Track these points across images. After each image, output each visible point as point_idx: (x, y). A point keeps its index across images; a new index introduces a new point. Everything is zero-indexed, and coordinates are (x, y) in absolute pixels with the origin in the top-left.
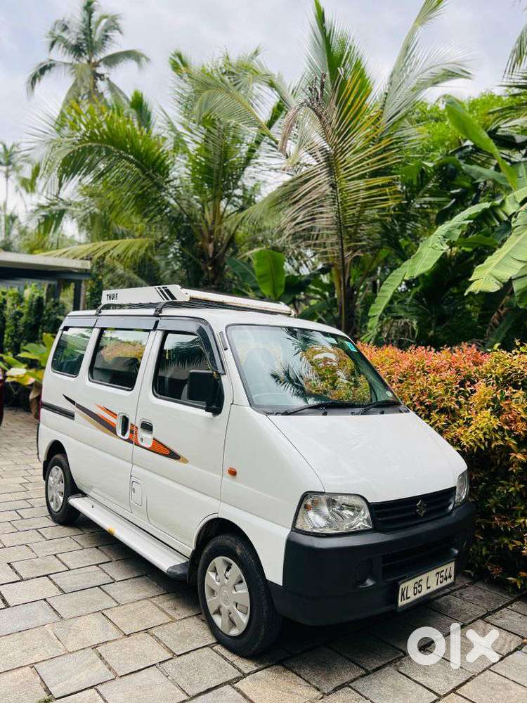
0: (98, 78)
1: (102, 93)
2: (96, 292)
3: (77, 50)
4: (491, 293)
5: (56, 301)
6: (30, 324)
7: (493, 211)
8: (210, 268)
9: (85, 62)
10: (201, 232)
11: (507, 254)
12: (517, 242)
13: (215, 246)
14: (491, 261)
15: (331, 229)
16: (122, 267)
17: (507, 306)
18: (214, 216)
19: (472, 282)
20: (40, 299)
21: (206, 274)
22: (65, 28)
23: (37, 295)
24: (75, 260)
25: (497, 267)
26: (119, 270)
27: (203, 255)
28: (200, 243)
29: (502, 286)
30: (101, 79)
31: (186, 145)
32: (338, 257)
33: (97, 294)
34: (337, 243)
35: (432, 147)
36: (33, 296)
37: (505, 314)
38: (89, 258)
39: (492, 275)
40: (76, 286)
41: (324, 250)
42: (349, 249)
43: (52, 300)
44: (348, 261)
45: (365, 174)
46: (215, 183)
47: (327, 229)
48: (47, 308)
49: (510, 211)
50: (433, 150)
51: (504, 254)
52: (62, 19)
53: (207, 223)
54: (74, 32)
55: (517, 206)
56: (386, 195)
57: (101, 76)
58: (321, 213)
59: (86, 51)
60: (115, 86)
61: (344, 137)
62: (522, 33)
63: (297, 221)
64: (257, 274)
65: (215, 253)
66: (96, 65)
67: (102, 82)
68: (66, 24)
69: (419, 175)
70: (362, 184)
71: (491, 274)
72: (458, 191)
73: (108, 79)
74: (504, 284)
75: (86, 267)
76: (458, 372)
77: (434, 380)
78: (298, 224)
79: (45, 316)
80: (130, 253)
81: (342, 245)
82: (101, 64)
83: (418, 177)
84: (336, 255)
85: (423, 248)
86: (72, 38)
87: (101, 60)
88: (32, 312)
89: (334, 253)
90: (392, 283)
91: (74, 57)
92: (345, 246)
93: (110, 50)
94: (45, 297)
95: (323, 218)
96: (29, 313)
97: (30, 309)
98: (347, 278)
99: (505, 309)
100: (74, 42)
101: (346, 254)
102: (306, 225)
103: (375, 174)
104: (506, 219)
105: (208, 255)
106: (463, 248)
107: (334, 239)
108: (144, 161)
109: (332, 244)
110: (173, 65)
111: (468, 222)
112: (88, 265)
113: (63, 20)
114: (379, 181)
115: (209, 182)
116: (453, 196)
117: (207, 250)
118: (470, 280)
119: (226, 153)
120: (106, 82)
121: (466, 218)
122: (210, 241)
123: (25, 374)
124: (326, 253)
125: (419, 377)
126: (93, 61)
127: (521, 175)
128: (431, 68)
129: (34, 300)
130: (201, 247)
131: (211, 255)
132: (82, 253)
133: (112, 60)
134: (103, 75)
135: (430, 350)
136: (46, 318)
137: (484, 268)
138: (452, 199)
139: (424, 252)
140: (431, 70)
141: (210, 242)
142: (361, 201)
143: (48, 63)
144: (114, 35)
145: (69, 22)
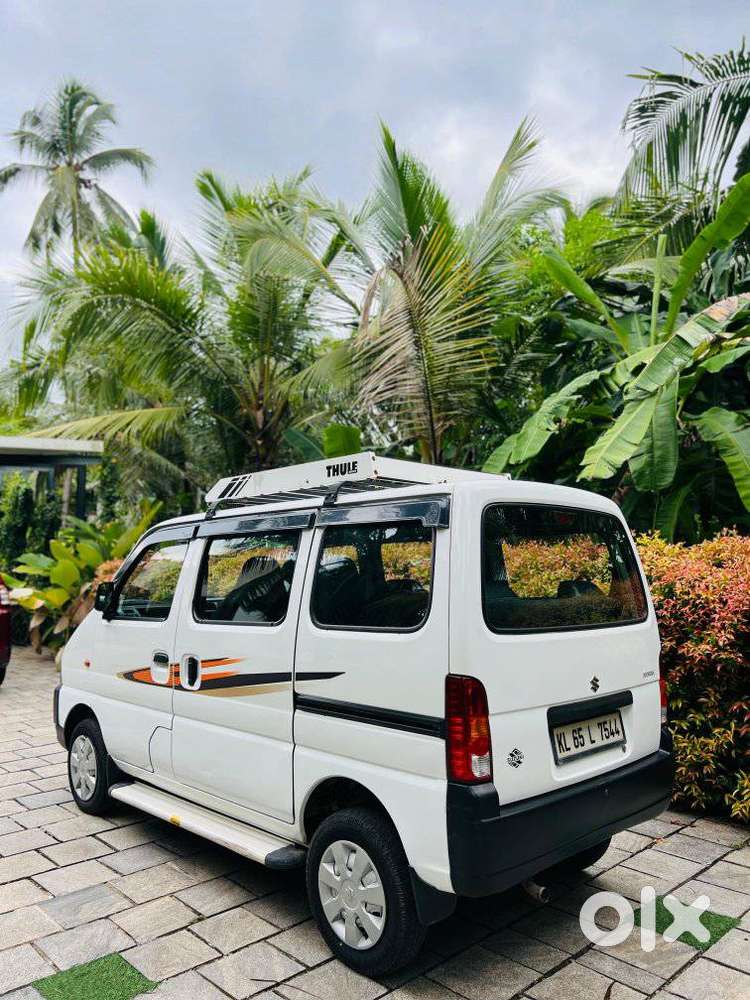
0: (83, 185)
1: (88, 204)
2: (108, 480)
3: (54, 148)
4: (604, 480)
5: (51, 494)
6: (16, 526)
7: (603, 381)
8: (259, 442)
9: (63, 164)
10: (246, 396)
11: (619, 437)
12: (629, 420)
13: (265, 413)
14: (604, 441)
15: (417, 398)
16: (140, 444)
17: (627, 485)
18: (262, 375)
19: (584, 467)
20: (28, 492)
21: (254, 450)
22: (36, 121)
23: (23, 487)
24: (80, 441)
25: (609, 450)
26: (135, 449)
27: (248, 424)
28: (245, 410)
29: (615, 471)
30: (86, 187)
31: (220, 287)
32: (426, 429)
33: (110, 482)
34: (425, 414)
35: (531, 283)
36: (18, 488)
37: (626, 494)
38: (99, 437)
39: (605, 460)
40: (79, 473)
41: (410, 422)
42: (439, 420)
43: (46, 492)
44: (439, 433)
45: (452, 336)
46: (261, 336)
47: (412, 397)
48: (40, 503)
49: (622, 382)
50: (533, 287)
51: (616, 436)
52: (32, 109)
53: (252, 384)
54: (48, 125)
55: (628, 375)
56: (480, 357)
57: (86, 183)
58: (405, 380)
59: (65, 150)
60: (106, 194)
61: (429, 296)
62: (627, 171)
63: (378, 390)
64: (326, 450)
65: (265, 422)
66: (79, 168)
67: (88, 190)
68: (38, 115)
69: (518, 333)
70: (452, 345)
71: (603, 458)
72: (565, 344)
73: (96, 185)
74: (617, 469)
75: (98, 450)
76: (573, 569)
77: (549, 579)
78: (379, 393)
79: (37, 515)
80: (154, 428)
81: (431, 415)
82: (85, 166)
83: (517, 335)
84: (424, 427)
85: (527, 427)
86: (44, 134)
87: (85, 162)
88: (18, 510)
89: (421, 425)
90: (496, 464)
91: (49, 158)
92: (435, 416)
93: (99, 148)
94: (34, 489)
95: (406, 385)
96: (12, 512)
97: (15, 505)
98: (438, 452)
99: (625, 488)
100: (47, 139)
101: (437, 426)
102: (388, 395)
103: (463, 336)
104: (617, 390)
105: (257, 427)
106: (573, 419)
107: (421, 410)
108: (172, 313)
109: (419, 415)
110: (201, 188)
111: (575, 397)
112: (99, 447)
113: (34, 111)
114: (471, 343)
115: (255, 334)
116: (559, 350)
117: (255, 419)
118: (582, 464)
119: (275, 298)
120: (94, 189)
121: (574, 391)
122: (259, 407)
123: (31, 596)
124: (411, 425)
125: (533, 576)
126: (75, 162)
127: (634, 330)
128: (524, 195)
129: (20, 493)
130: (247, 416)
131: (260, 426)
132: (89, 431)
133: (101, 161)
134: (89, 181)
135: (543, 544)
136: (39, 517)
137: (595, 451)
138: (558, 354)
139: (530, 432)
140: (525, 199)
141: (258, 409)
142: (448, 365)
143: (12, 168)
144: (104, 127)
145: (40, 114)
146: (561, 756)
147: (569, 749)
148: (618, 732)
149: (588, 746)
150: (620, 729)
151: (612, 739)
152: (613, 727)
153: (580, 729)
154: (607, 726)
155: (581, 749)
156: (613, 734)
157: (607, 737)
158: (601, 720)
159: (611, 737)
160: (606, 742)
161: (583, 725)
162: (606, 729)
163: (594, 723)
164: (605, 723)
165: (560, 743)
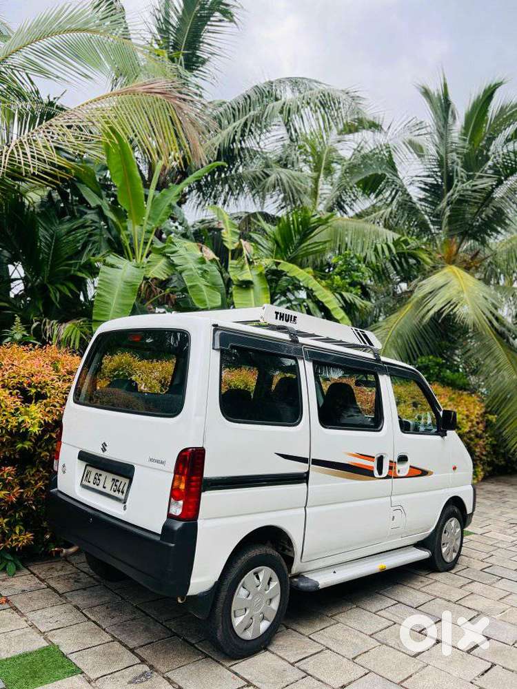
146: (84, 483)
147: (89, 482)
148: (123, 492)
149: (100, 488)
150: (125, 492)
151: (116, 494)
152: (121, 487)
153: (100, 475)
154: (118, 484)
155: (95, 487)
156: (119, 491)
157: (115, 491)
158: (117, 477)
159: (117, 492)
160: (112, 493)
161: (104, 474)
162: (116, 485)
163: (111, 476)
164: (118, 481)
165: (87, 476)
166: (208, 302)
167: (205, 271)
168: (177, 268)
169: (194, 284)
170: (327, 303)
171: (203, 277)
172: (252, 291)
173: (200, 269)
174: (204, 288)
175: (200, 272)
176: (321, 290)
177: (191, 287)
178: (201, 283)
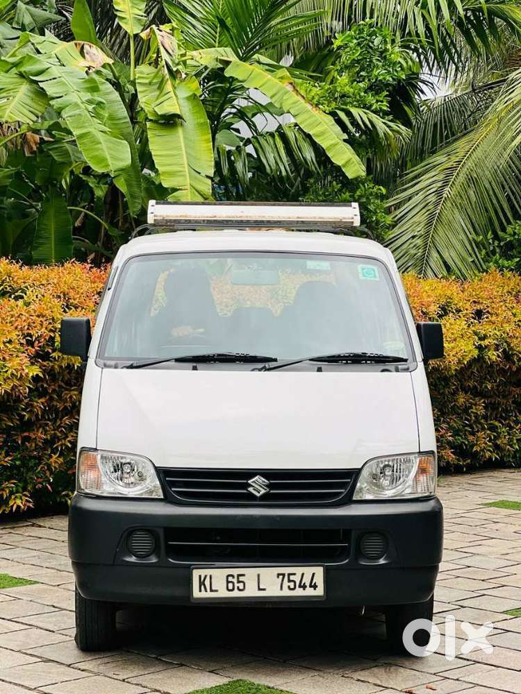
166: (110, 162)
167: (100, 104)
168: (52, 102)
169: (84, 131)
170: (318, 136)
171: (97, 115)
172: (180, 130)
173: (90, 102)
174: (100, 137)
175: (90, 108)
176: (308, 111)
177: (81, 136)
178: (95, 127)
